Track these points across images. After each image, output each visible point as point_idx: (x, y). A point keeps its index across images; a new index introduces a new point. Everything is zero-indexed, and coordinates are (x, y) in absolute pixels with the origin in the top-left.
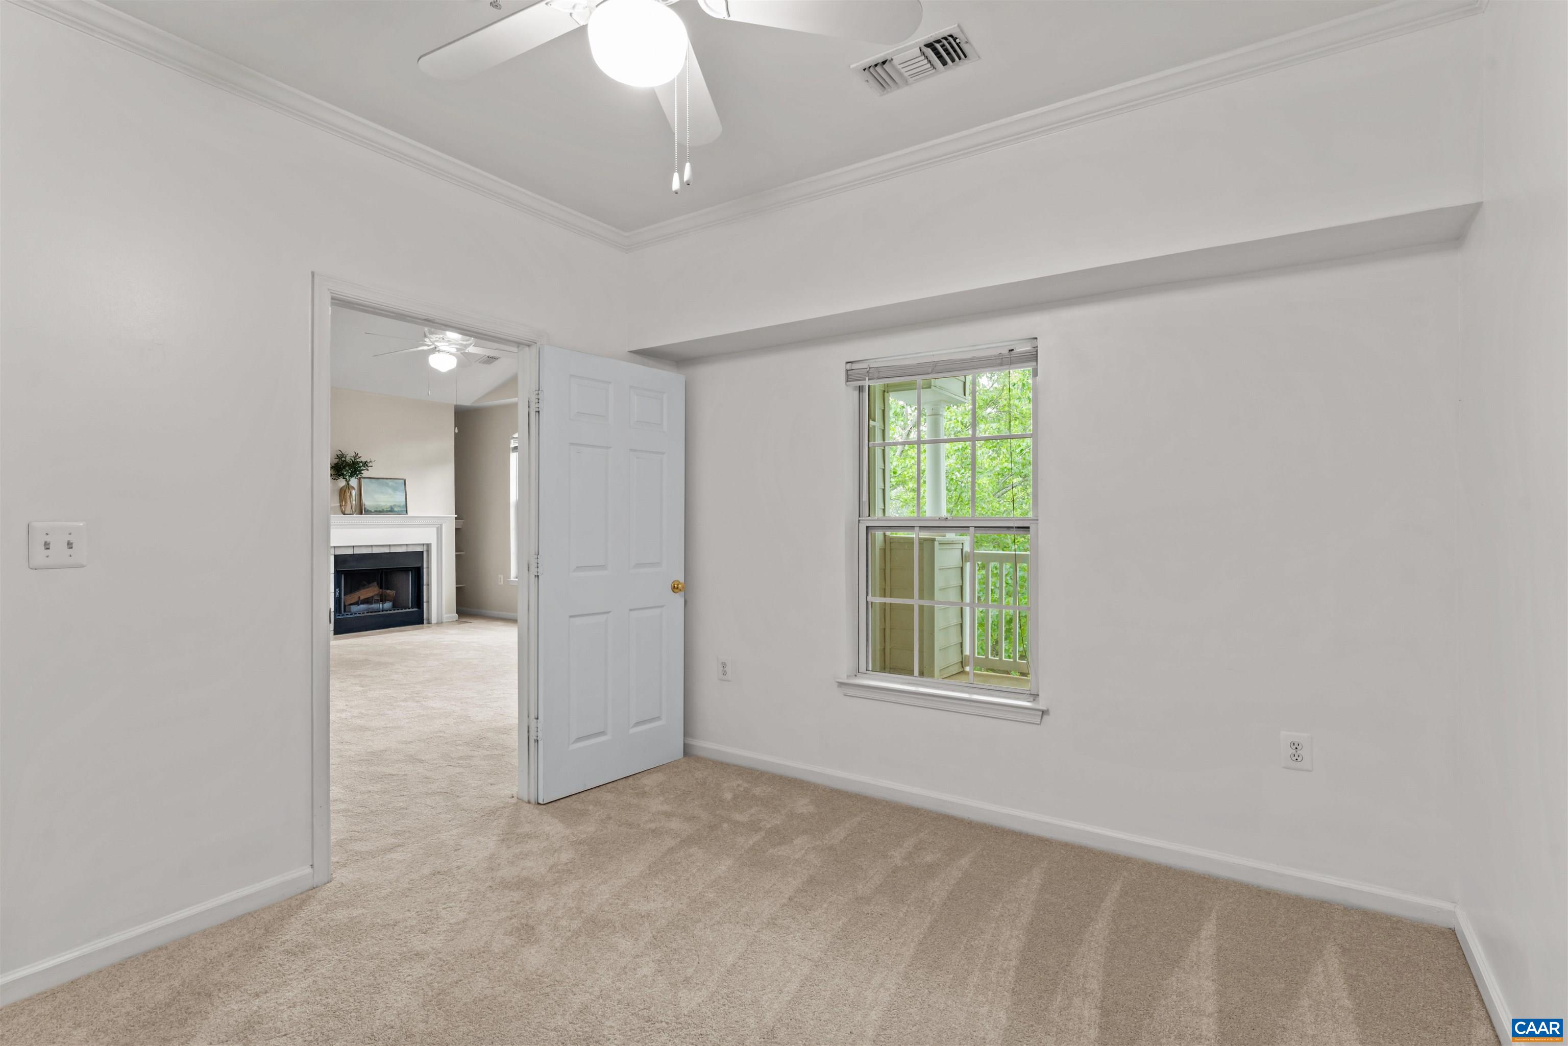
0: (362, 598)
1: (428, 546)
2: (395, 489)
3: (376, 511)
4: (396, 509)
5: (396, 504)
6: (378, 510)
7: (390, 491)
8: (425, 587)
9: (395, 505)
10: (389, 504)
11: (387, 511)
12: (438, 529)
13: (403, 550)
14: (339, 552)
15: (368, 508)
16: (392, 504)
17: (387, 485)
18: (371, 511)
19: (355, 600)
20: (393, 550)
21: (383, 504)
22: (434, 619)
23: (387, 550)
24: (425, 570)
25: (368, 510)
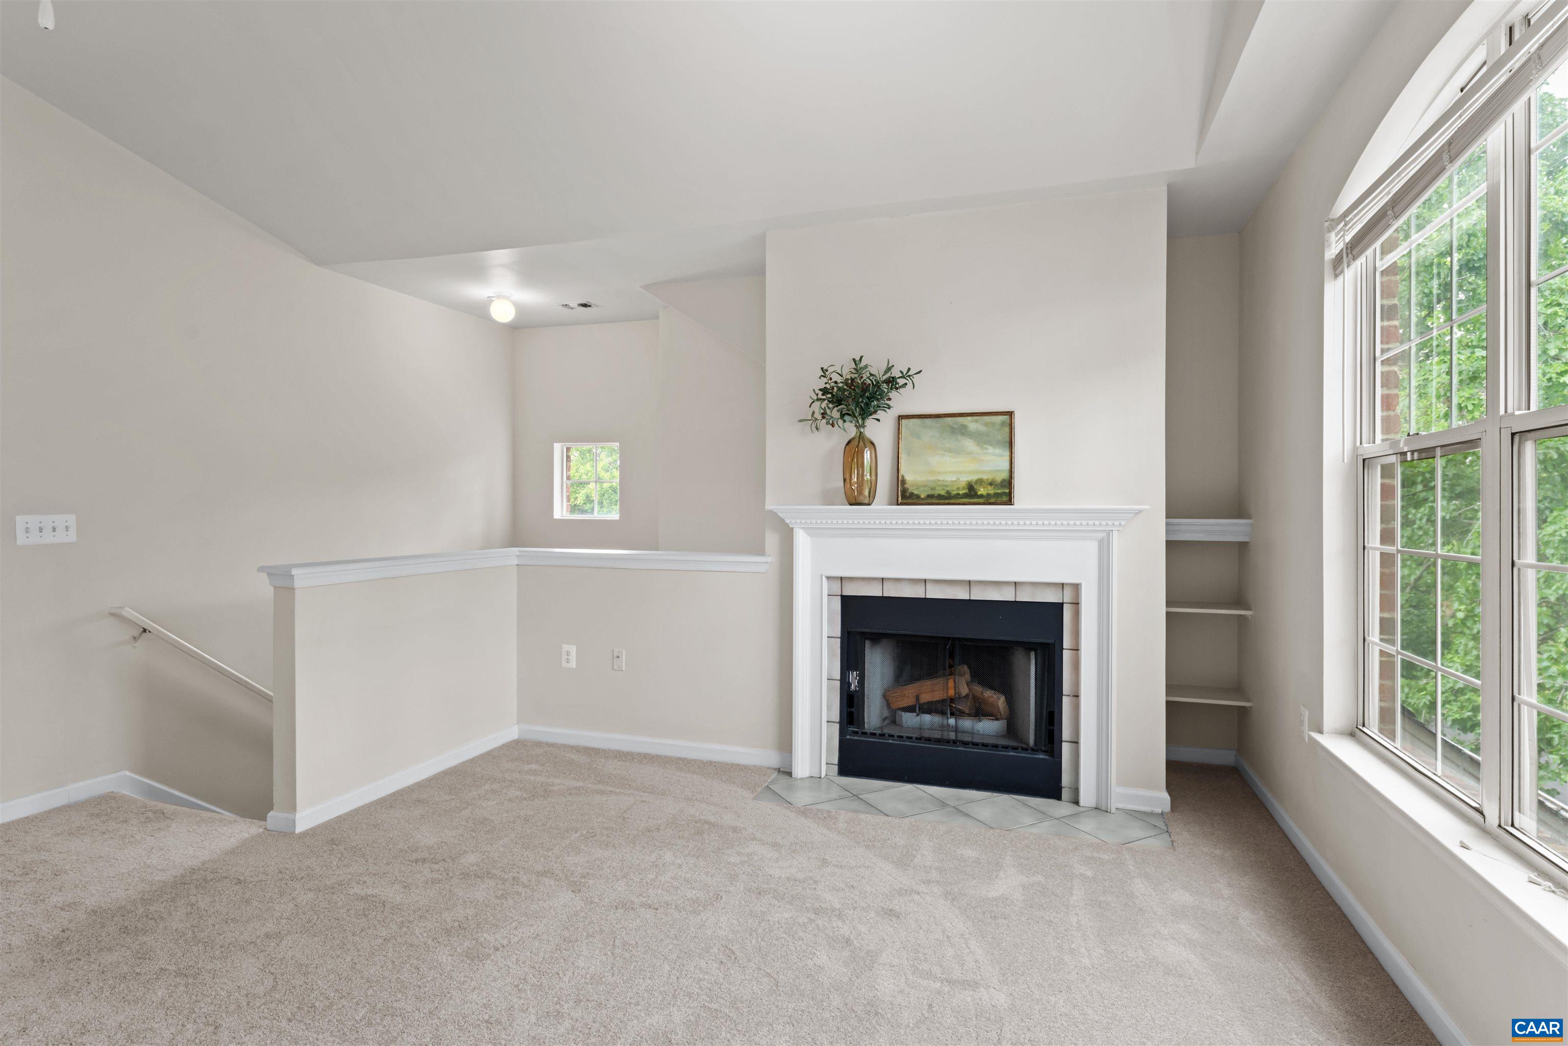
0: (925, 698)
1: (1076, 587)
2: (981, 439)
3: (930, 496)
4: (982, 491)
5: (985, 477)
6: (936, 493)
7: (970, 444)
8: (1066, 702)
9: (980, 482)
10: (965, 479)
11: (958, 496)
12: (1101, 543)
13: (1007, 595)
14: (852, 590)
15: (911, 489)
16: (974, 478)
17: (963, 431)
18: (918, 497)
19: (910, 702)
20: (979, 595)
21: (950, 478)
22: (1087, 797)
23: (961, 594)
24: (1066, 655)
25: (912, 494)
